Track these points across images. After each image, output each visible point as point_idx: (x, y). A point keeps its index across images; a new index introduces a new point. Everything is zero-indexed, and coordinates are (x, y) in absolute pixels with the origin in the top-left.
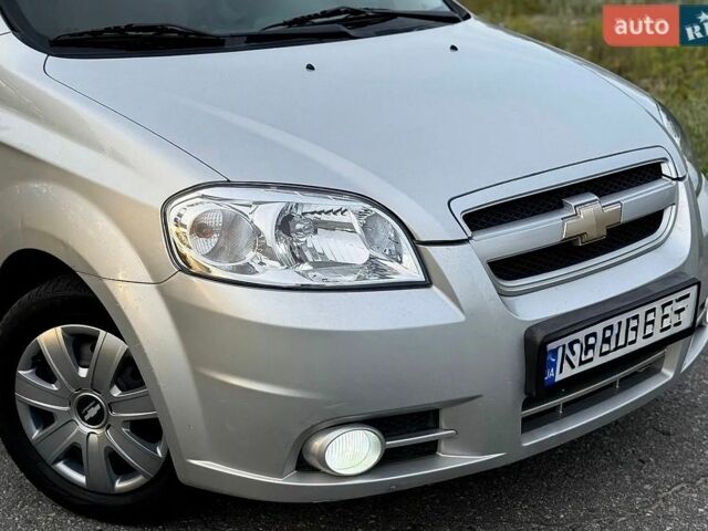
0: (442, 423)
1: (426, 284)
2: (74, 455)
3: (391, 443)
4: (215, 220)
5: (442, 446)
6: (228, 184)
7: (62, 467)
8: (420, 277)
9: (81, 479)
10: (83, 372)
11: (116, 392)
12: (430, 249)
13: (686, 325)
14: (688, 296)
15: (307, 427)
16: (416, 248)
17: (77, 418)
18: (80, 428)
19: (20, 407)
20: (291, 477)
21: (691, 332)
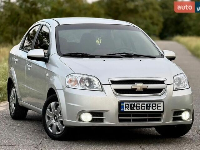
2: (51, 126)
3: (93, 117)
4: (73, 79)
6: (75, 74)
7: (49, 128)
8: (101, 90)
9: (51, 131)
10: (56, 111)
12: (103, 85)
13: (162, 110)
14: (161, 104)
15: (79, 111)
16: (101, 85)
17: (53, 119)
18: (53, 121)
19: (46, 116)
20: (77, 121)
21: (163, 112)
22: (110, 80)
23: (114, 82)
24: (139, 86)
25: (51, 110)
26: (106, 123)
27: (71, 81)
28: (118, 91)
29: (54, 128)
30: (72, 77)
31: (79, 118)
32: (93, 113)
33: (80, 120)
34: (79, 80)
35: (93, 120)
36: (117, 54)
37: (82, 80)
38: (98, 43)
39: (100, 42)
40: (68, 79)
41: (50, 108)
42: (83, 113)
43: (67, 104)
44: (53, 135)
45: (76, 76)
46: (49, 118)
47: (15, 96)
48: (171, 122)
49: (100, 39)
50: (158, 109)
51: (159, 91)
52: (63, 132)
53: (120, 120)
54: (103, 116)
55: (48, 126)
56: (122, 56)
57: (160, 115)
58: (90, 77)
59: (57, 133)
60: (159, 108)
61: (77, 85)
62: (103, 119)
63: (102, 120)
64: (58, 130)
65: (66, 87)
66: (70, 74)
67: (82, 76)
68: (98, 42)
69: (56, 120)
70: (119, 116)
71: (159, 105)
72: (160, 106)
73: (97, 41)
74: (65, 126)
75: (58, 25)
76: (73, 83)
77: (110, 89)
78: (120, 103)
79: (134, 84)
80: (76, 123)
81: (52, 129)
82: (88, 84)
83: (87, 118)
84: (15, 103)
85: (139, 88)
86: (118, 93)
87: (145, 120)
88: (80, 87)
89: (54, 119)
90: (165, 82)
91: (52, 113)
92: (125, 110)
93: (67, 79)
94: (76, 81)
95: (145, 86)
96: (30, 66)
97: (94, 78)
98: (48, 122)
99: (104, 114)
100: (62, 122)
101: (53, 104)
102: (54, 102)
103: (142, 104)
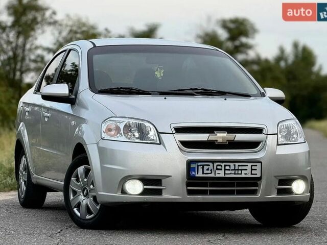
0: (163, 184)
1: (160, 144)
2: (78, 206)
3: (146, 187)
4: (113, 126)
5: (163, 191)
6: (116, 117)
7: (75, 210)
8: (158, 142)
9: (79, 214)
10: (86, 180)
11: (91, 186)
12: (161, 134)
13: (259, 175)
14: (256, 166)
15: (122, 177)
16: (158, 134)
17: (82, 194)
18: (82, 197)
19: (70, 189)
20: (119, 194)
21: (260, 179)
22: (172, 126)
23: (179, 130)
24: (221, 136)
25: (78, 180)
26: (166, 196)
27: (109, 130)
28: (186, 144)
29: (83, 208)
30: (111, 122)
31: (122, 189)
32: (145, 180)
33: (124, 192)
34: (122, 126)
35: (145, 192)
36: (188, 90)
37: (127, 128)
38: (159, 76)
39: (162, 75)
40: (104, 127)
41: (77, 177)
42: (128, 180)
43: (103, 168)
44: (82, 220)
45: (118, 122)
46: (75, 193)
47: (27, 168)
48: (274, 196)
49: (161, 69)
50: (252, 174)
51: (253, 145)
52: (97, 214)
53: (190, 192)
54: (161, 186)
55: (73, 206)
56: (195, 93)
57: (256, 185)
58: (140, 122)
59: (88, 217)
60: (254, 172)
61: (118, 135)
62: (161, 190)
63: (159, 192)
64: (89, 211)
65: (102, 139)
66: (108, 118)
68: (159, 74)
69: (86, 196)
70: (188, 185)
71: (253, 168)
72: (256, 170)
73: (156, 73)
74: (100, 205)
75: (92, 46)
76: (113, 132)
77: (172, 141)
78: (189, 163)
79: (214, 133)
80: (117, 196)
81: (79, 210)
82: (137, 135)
83: (135, 188)
84: (26, 179)
85: (220, 140)
86: (186, 147)
87: (231, 193)
88: (123, 139)
90: (264, 130)
91: (79, 184)
92: (197, 175)
94: (118, 129)
95: (231, 137)
96: (48, 115)
97: (147, 124)
98: (73, 199)
99: (163, 181)
100: (95, 198)
101: (81, 169)
102: (83, 166)
103: (225, 166)
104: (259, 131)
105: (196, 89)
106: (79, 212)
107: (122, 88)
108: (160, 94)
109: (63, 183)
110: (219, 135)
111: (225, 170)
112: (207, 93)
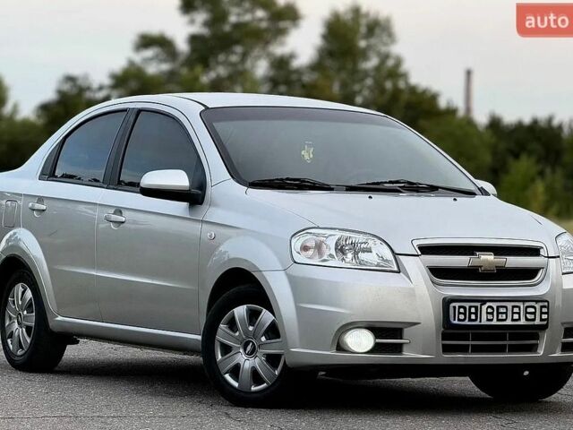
0: (404, 336)
1: (399, 272)
2: (235, 371)
3: (378, 341)
5: (405, 348)
6: (318, 228)
7: (227, 377)
8: (396, 269)
9: (236, 384)
10: (251, 328)
11: (263, 339)
12: (400, 257)
16: (394, 256)
17: (241, 351)
18: (242, 356)
19: (216, 342)
21: (545, 327)
22: (416, 243)
24: (486, 260)
25: (233, 328)
26: (409, 355)
27: (305, 248)
28: (438, 272)
29: (246, 374)
30: (309, 236)
31: (338, 343)
32: (378, 330)
33: (340, 348)
34: (331, 243)
35: (377, 349)
38: (307, 157)
39: (311, 156)
40: (297, 243)
41: (232, 322)
42: (351, 329)
43: (298, 309)
44: (242, 394)
45: (323, 235)
49: (309, 146)
53: (446, 349)
54: (401, 339)
55: (222, 372)
56: (399, 189)
59: (253, 388)
61: (326, 257)
62: (400, 346)
63: (398, 349)
64: (257, 379)
65: (295, 262)
66: (303, 230)
67: (338, 234)
69: (252, 353)
70: (445, 337)
73: (303, 153)
74: (280, 368)
75: (202, 108)
76: (310, 252)
77: (417, 267)
78: (447, 302)
79: (473, 254)
81: (235, 378)
83: (360, 342)
84: (32, 324)
86: (437, 277)
87: (501, 349)
88: (336, 262)
89: (245, 350)
90: (542, 250)
91: (237, 334)
92: (456, 322)
93: (294, 241)
95: (500, 261)
98: (221, 361)
99: (406, 332)
100: (273, 360)
101: (240, 311)
102: (245, 306)
103: (498, 307)
104: (534, 251)
105: (397, 182)
106: (237, 381)
107: (288, 179)
108: (347, 190)
109: (199, 338)
110: (482, 257)
111: (498, 313)
112: (413, 188)
